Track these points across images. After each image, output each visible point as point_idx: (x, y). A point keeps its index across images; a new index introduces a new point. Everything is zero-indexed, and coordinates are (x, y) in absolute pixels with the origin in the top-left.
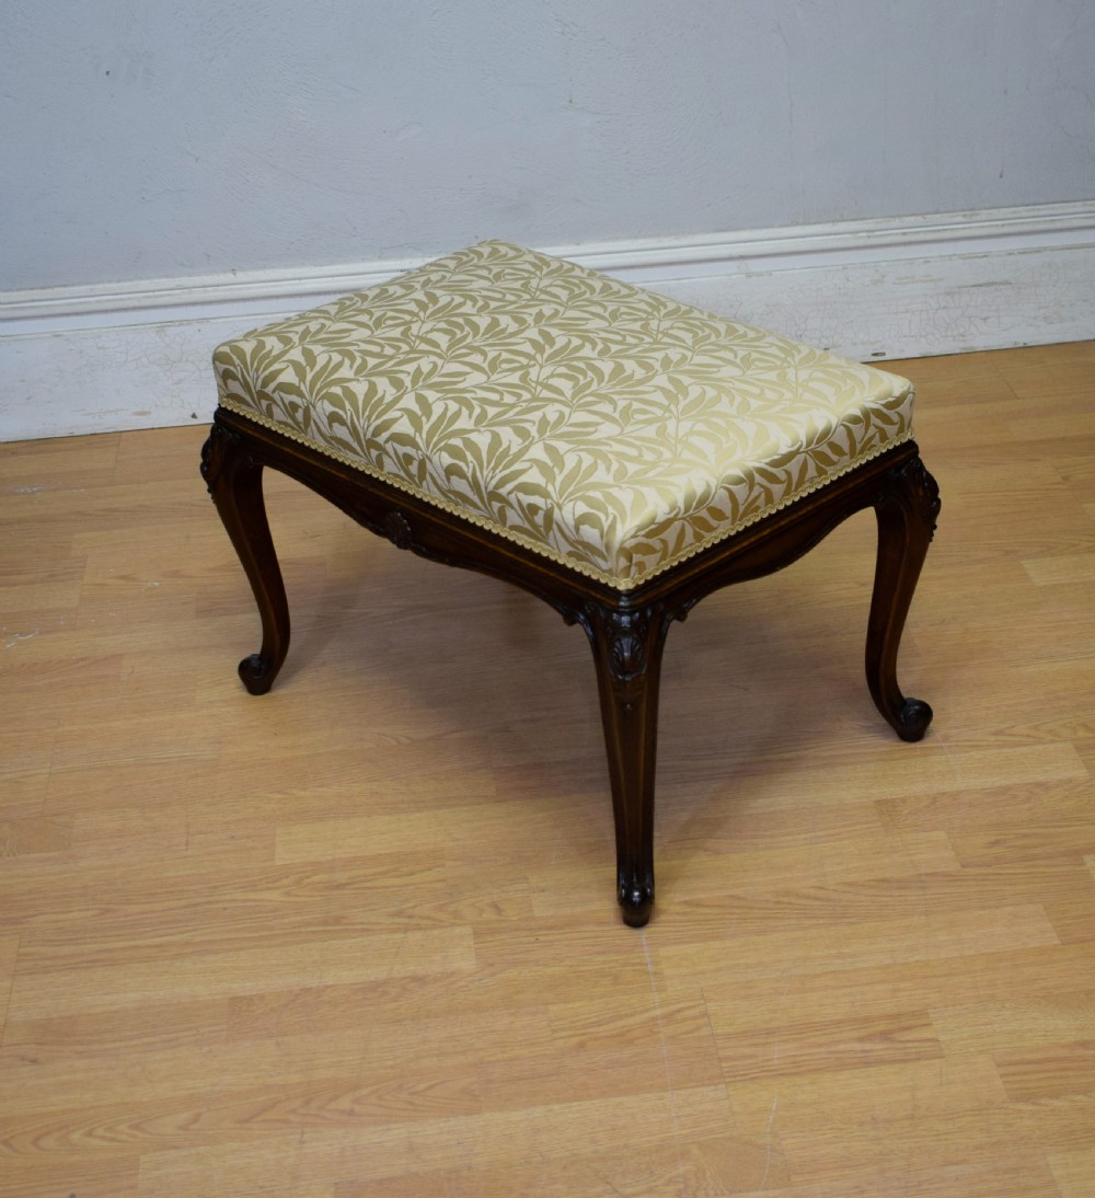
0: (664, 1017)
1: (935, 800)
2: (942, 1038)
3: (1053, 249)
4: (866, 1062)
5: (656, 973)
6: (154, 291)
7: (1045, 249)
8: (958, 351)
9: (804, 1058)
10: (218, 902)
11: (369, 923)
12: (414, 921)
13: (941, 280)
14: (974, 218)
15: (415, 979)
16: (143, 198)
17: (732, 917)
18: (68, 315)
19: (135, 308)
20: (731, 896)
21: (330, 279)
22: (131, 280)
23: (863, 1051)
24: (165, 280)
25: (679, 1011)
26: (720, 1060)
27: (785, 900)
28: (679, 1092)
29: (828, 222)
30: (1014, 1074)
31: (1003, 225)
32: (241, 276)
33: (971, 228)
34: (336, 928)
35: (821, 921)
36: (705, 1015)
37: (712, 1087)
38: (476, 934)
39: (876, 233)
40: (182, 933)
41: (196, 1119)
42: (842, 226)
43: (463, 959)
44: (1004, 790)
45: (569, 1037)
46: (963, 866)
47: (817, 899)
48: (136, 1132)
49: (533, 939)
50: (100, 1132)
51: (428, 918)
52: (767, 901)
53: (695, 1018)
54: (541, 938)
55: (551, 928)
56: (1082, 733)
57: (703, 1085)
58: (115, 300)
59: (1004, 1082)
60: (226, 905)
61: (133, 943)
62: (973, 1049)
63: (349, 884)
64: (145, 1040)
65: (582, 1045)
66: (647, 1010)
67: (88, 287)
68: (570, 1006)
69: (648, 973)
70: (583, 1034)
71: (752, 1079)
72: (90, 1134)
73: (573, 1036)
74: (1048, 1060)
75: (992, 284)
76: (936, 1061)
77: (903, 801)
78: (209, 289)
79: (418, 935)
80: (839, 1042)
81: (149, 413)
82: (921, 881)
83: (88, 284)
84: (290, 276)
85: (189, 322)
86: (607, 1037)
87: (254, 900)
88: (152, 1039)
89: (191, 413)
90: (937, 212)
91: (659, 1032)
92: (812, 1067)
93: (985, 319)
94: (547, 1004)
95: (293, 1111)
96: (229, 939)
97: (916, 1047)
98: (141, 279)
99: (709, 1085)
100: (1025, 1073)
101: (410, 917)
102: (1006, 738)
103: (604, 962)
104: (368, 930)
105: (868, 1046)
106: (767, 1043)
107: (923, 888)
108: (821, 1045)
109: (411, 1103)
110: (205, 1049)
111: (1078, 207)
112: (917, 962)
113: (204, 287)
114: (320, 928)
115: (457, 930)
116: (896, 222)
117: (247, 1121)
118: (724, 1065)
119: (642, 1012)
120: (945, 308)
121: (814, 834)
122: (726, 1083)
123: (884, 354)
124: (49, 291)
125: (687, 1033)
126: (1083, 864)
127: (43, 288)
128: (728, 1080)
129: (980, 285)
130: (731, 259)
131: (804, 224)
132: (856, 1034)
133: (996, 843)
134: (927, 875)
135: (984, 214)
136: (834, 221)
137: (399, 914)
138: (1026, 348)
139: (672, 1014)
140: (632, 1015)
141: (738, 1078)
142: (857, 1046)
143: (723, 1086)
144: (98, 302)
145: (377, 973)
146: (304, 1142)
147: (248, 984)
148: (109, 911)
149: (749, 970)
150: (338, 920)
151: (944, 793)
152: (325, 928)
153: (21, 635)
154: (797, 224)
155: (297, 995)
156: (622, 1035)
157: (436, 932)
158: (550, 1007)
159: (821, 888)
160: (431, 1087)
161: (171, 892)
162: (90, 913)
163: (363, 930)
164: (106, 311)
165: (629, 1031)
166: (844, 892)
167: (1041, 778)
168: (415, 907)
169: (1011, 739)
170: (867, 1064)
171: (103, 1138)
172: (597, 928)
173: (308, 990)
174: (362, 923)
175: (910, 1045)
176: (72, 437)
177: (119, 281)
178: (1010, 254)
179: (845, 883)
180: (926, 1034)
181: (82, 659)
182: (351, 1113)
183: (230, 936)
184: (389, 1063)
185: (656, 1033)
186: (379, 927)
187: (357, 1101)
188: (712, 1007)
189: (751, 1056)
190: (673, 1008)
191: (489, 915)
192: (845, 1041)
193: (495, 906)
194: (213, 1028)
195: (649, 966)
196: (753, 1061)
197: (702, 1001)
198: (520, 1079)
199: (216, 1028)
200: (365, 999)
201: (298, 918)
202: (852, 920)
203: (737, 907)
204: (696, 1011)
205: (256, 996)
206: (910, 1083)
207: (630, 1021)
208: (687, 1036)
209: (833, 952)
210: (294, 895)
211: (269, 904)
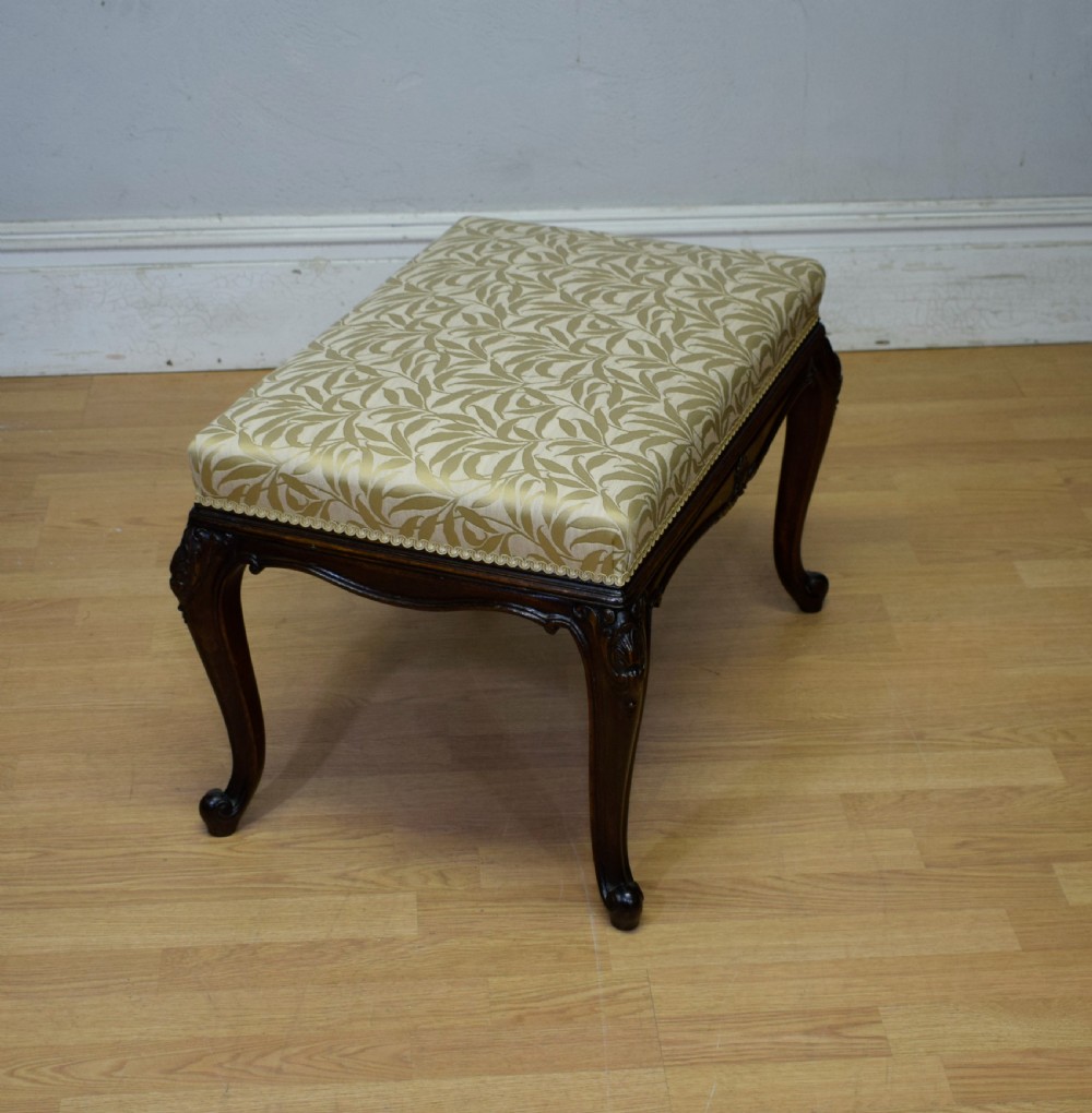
0: (606, 996)
1: (903, 797)
2: (891, 1036)
3: (1071, 244)
4: (809, 1055)
5: (602, 952)
6: (136, 231)
7: (1063, 243)
8: (965, 344)
9: (747, 1047)
10: (158, 852)
11: (310, 884)
12: (358, 885)
13: (953, 268)
14: (993, 207)
15: (353, 942)
16: (131, 135)
17: (685, 901)
18: (46, 250)
19: (116, 248)
20: (686, 881)
21: (319, 230)
22: (113, 218)
23: (808, 1044)
24: (148, 221)
25: (622, 991)
26: (660, 1043)
27: (741, 887)
28: (616, 1072)
29: (839, 201)
30: (962, 1078)
31: (1020, 216)
32: (227, 221)
33: (986, 217)
34: (279, 885)
35: (776, 911)
37: (650, 1070)
38: (419, 900)
39: (889, 216)
40: (119, 881)
41: (121, 1066)
42: (852, 207)
43: (405, 925)
44: (974, 793)
45: (508, 1009)
46: (927, 866)
47: (773, 888)
48: (58, 1075)
49: (477, 910)
50: (22, 1072)
51: (373, 882)
52: (722, 887)
53: (637, 1000)
54: (486, 910)
55: (497, 900)
56: (1062, 740)
57: (641, 1067)
58: (97, 238)
59: (951, 1085)
60: (167, 856)
61: (69, 888)
62: (921, 1050)
63: (294, 843)
64: (75, 985)
65: (520, 1019)
66: (589, 989)
67: (69, 223)
68: (511, 979)
69: (593, 952)
70: (523, 1008)
71: (692, 1064)
72: (11, 1074)
73: (514, 1009)
74: (999, 1066)
75: (1006, 276)
76: (884, 1059)
77: (871, 796)
78: (194, 233)
79: (361, 899)
80: (783, 1033)
81: (124, 357)
82: (882, 878)
83: (68, 219)
84: (277, 224)
85: (170, 265)
86: (546, 1012)
87: (195, 853)
88: (81, 984)
89: (166, 360)
90: (952, 198)
91: (601, 1011)
92: (752, 1057)
93: (996, 313)
94: (489, 976)
95: (220, 1065)
96: (167, 890)
97: (863, 1044)
98: (124, 217)
99: (647, 1067)
100: (973, 1077)
101: (354, 880)
102: (983, 740)
103: (549, 938)
104: (310, 890)
105: (814, 1040)
106: (709, 1030)
107: (884, 885)
108: (765, 1035)
109: (340, 1065)
110: (135, 998)
112: (871, 958)
113: (188, 230)
115: (401, 896)
116: (909, 206)
117: (171, 1071)
118: (664, 1048)
119: (584, 990)
120: (955, 298)
121: (775, 824)
122: (664, 1066)
123: (887, 342)
124: (29, 225)
125: (629, 1013)
126: (1052, 871)
127: (22, 221)
128: (666, 1064)
129: (993, 277)
130: (735, 233)
131: (812, 202)
132: (802, 1026)
133: (963, 844)
134: (888, 872)
135: (1001, 203)
136: (845, 201)
137: (343, 876)
138: (1037, 345)
139: (615, 994)
140: (574, 992)
141: (677, 1063)
142: (804, 1039)
143: (661, 1070)
145: (315, 934)
146: (228, 1097)
147: (184, 936)
148: (46, 854)
149: (698, 956)
150: (279, 880)
151: (913, 792)
152: (267, 885)
155: (232, 950)
156: (561, 1011)
157: (379, 897)
158: (490, 979)
159: (779, 878)
160: (363, 1051)
161: (112, 840)
162: (29, 855)
163: (306, 890)
165: (569, 1008)
166: (801, 883)
167: (1016, 783)
168: (359, 870)
169: (987, 741)
170: (811, 1057)
171: (25, 1079)
172: (545, 904)
173: (243, 946)
174: (304, 883)
175: (857, 1041)
176: (42, 378)
177: (100, 219)
178: (1026, 247)
179: (804, 875)
180: (874, 1031)
181: (36, 601)
182: (279, 1071)
183: (168, 887)
184: (321, 1024)
185: (596, 1012)
186: (321, 888)
187: (285, 1059)
188: (656, 990)
189: (693, 1042)
190: (617, 988)
191: (435, 884)
192: (790, 1034)
193: (442, 875)
194: (145, 978)
195: (595, 945)
196: (694, 1046)
197: (647, 984)
198: (453, 1049)
199: (148, 978)
200: (301, 959)
201: (239, 874)
202: (808, 912)
203: (690, 892)
204: (640, 993)
205: (190, 948)
206: (853, 1079)
207: (572, 998)
208: (628, 1017)
209: (786, 943)
210: (237, 852)
211: (211, 858)
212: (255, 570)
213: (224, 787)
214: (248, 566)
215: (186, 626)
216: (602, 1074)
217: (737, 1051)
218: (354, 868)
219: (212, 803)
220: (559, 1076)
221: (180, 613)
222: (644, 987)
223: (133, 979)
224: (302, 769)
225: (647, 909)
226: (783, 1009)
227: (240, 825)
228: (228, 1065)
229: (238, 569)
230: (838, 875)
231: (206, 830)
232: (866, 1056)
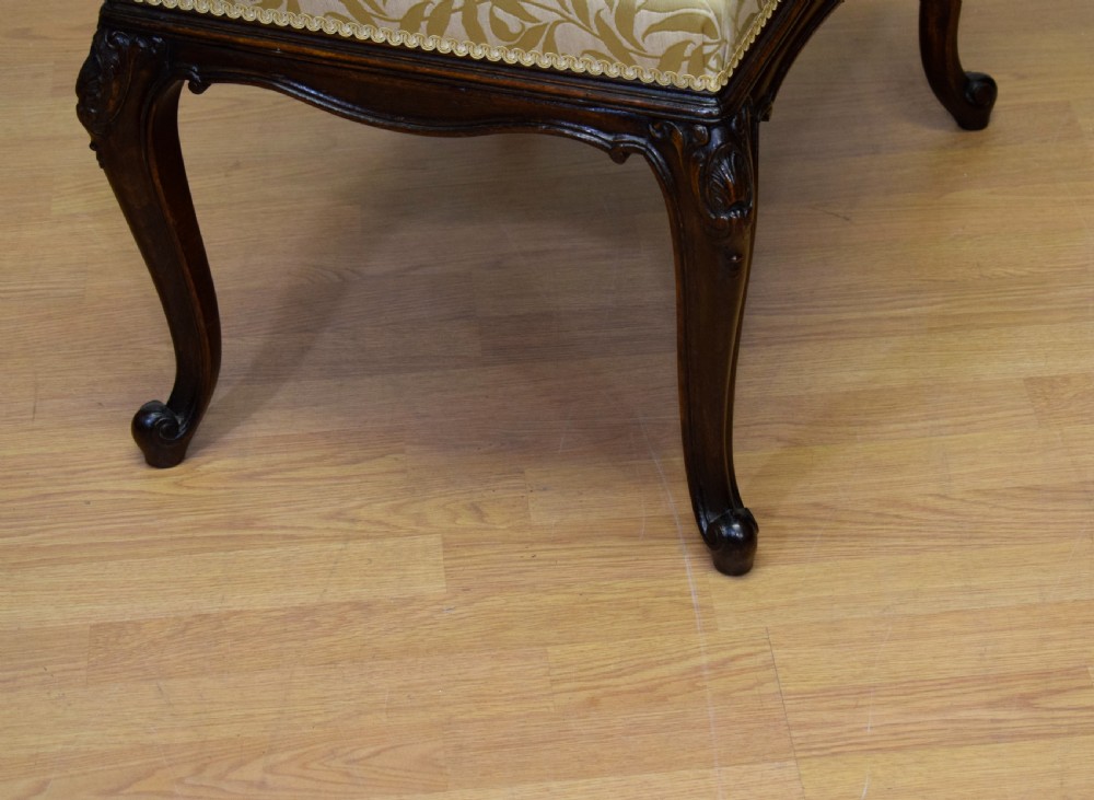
0: (711, 667)
4: (995, 737)
5: (702, 607)
9: (908, 728)
10: (78, 492)
11: (292, 528)
12: (359, 527)
15: (358, 605)
17: (816, 532)
20: (816, 505)
23: (992, 721)
25: (733, 659)
26: (790, 727)
27: (892, 511)
28: (729, 769)
34: (248, 532)
35: (942, 542)
36: (770, 665)
37: (777, 765)
38: (447, 546)
40: (24, 534)
41: (41, 789)
43: (427, 579)
45: (578, 690)
47: (936, 511)
49: (528, 556)
51: (379, 523)
52: (866, 512)
53: (755, 669)
54: (540, 555)
55: (554, 541)
57: (765, 761)
60: (88, 497)
63: (268, 473)
65: (593, 702)
66: (688, 657)
68: (578, 648)
69: (691, 606)
70: (598, 687)
71: (833, 755)
73: (585, 689)
77: (1066, 379)
79: (364, 547)
80: (959, 708)
82: (1085, 492)
86: (630, 692)
87: (129, 492)
91: (705, 687)
94: (548, 644)
95: (180, 781)
96: (91, 544)
97: (1069, 718)
99: (774, 761)
101: (353, 520)
103: (629, 590)
104: (292, 537)
105: (1001, 714)
106: (856, 706)
107: (1089, 500)
108: (934, 711)
109: (348, 774)
110: (56, 694)
112: (1075, 601)
114: (225, 533)
115: (420, 540)
117: (114, 792)
118: (795, 734)
119: (681, 659)
121: (936, 422)
122: (796, 759)
128: (799, 754)
132: (984, 697)
137: (337, 516)
139: (725, 662)
140: (667, 663)
141: (814, 753)
142: (986, 714)
143: (791, 763)
145: (303, 596)
147: (120, 607)
149: (836, 606)
150: (249, 523)
152: (232, 533)
155: (187, 624)
156: (651, 690)
157: (389, 543)
158: (549, 649)
159: (944, 497)
160: (378, 753)
161: (10, 477)
163: (285, 537)
165: (661, 685)
166: (975, 502)
168: (361, 507)
170: (997, 738)
172: (621, 544)
173: (203, 618)
174: (284, 528)
175: (1061, 714)
179: (979, 492)
182: (262, 785)
183: (93, 540)
184: (318, 719)
185: (699, 688)
186: (309, 533)
187: (270, 770)
188: (780, 655)
189: (834, 724)
190: (725, 655)
191: (466, 521)
192: (969, 707)
193: (476, 509)
194: (66, 666)
195: (693, 597)
196: (837, 730)
197: (767, 647)
198: (503, 747)
199: (72, 666)
200: (285, 631)
201: (193, 518)
202: (985, 542)
203: (822, 520)
204: (758, 660)
205: (128, 622)
206: (1058, 766)
207: (664, 671)
208: (742, 693)
209: (957, 584)
210: (189, 488)
211: (151, 497)
212: (198, 88)
213: (165, 399)
214: (187, 82)
215: (102, 172)
216: (710, 771)
217: (895, 734)
218: (352, 504)
219: (149, 421)
220: (653, 776)
221: (93, 154)
222: (766, 651)
223: (50, 668)
224: (271, 370)
225: (764, 545)
226: (957, 674)
227: (188, 452)
228: (189, 781)
229: (173, 87)
230: (1027, 489)
231: (144, 459)
232: (1073, 734)
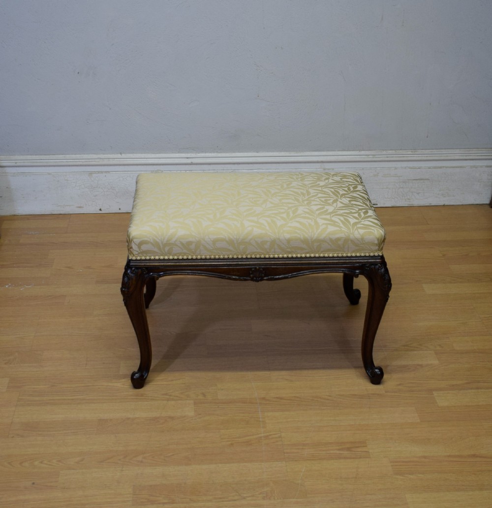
0: (264, 437)
2: (370, 451)
3: (447, 167)
4: (340, 457)
5: (263, 421)
6: (88, 159)
7: (443, 167)
8: (406, 205)
9: (317, 455)
10: (97, 385)
11: (154, 397)
12: (171, 397)
13: (401, 176)
14: (416, 153)
15: (170, 417)
16: (88, 122)
17: (295, 404)
18: (54, 166)
19: (81, 165)
20: (295, 397)
21: (159, 159)
22: (80, 154)
23: (339, 454)
24: (93, 156)
25: (270, 435)
26: (284, 453)
27: (316, 399)
28: (267, 463)
29: (357, 150)
30: (396, 466)
31: (427, 156)
32: (124, 156)
33: (414, 157)
34: (141, 397)
35: (329, 408)
36: (280, 437)
37: (280, 462)
38: (195, 403)
41: (82, 460)
42: (363, 152)
43: (189, 411)
44: (405, 366)
45: (227, 441)
46: (386, 392)
47: (328, 400)
48: (59, 463)
49: (217, 407)
50: (45, 462)
51: (177, 397)
52: (308, 399)
53: (276, 438)
54: (220, 407)
55: (224, 403)
56: (438, 348)
57: (277, 461)
59: (392, 468)
60: (100, 387)
61: (63, 398)
62: (382, 456)
64: (65, 432)
65: (232, 444)
66: (258, 434)
68: (229, 430)
69: (260, 421)
70: (233, 441)
71: (296, 460)
72: (41, 462)
73: (229, 441)
74: (410, 462)
75: (422, 179)
76: (367, 459)
78: (111, 160)
79: (173, 402)
80: (330, 450)
81: (83, 207)
82: (368, 396)
84: (143, 157)
85: (102, 172)
86: (242, 442)
87: (110, 386)
88: (68, 431)
89: (99, 208)
90: (401, 150)
91: (262, 442)
93: (418, 193)
94: (220, 429)
95: (120, 460)
96: (99, 399)
97: (360, 454)
98: (84, 154)
100: (401, 465)
101: (170, 395)
102: (408, 348)
103: (243, 416)
105: (342, 452)
106: (302, 449)
107: (370, 398)
108: (323, 451)
109: (165, 460)
110: (88, 436)
111: (458, 151)
112: (364, 424)
113: (109, 159)
115: (188, 401)
116: (384, 152)
117: (102, 462)
118: (286, 455)
119: (256, 435)
120: (402, 188)
125: (273, 443)
126: (433, 395)
127: (45, 155)
128: (286, 460)
129: (417, 180)
130: (318, 162)
131: (347, 151)
132: (337, 447)
133: (400, 385)
134: (372, 394)
135: (419, 152)
136: (360, 150)
137: (166, 394)
139: (268, 436)
140: (252, 435)
141: (290, 460)
142: (338, 452)
143: (284, 462)
144: (67, 162)
145: (156, 414)
146: (123, 471)
147: (106, 415)
148: (54, 386)
149: (299, 423)
150: (142, 395)
152: (137, 398)
153: (27, 285)
154: (345, 150)
155: (124, 420)
156: (248, 442)
157: (180, 402)
158: (221, 431)
159: (330, 396)
160: (173, 455)
161: (79, 381)
163: (152, 399)
164: (69, 166)
166: (338, 398)
167: (420, 363)
168: (172, 392)
169: (410, 348)
171: (46, 464)
172: (242, 405)
173: (128, 419)
174: (151, 396)
175: (358, 453)
177: (75, 154)
178: (429, 168)
179: (339, 395)
181: (50, 296)
182: (142, 462)
184: (157, 446)
186: (158, 398)
187: (144, 458)
188: (283, 435)
190: (268, 434)
191: (201, 397)
192: (333, 450)
194: (91, 429)
195: (261, 419)
196: (297, 454)
198: (207, 455)
200: (150, 423)
202: (340, 408)
204: (277, 436)
205: (108, 419)
206: (356, 466)
207: (252, 437)
209: (332, 418)
211: (116, 387)
216: (262, 463)
217: (314, 456)
218: (170, 391)
220: (246, 464)
222: (279, 433)
223: (87, 430)
226: (330, 441)
228: (122, 460)
230: (352, 395)
232: (361, 458)
